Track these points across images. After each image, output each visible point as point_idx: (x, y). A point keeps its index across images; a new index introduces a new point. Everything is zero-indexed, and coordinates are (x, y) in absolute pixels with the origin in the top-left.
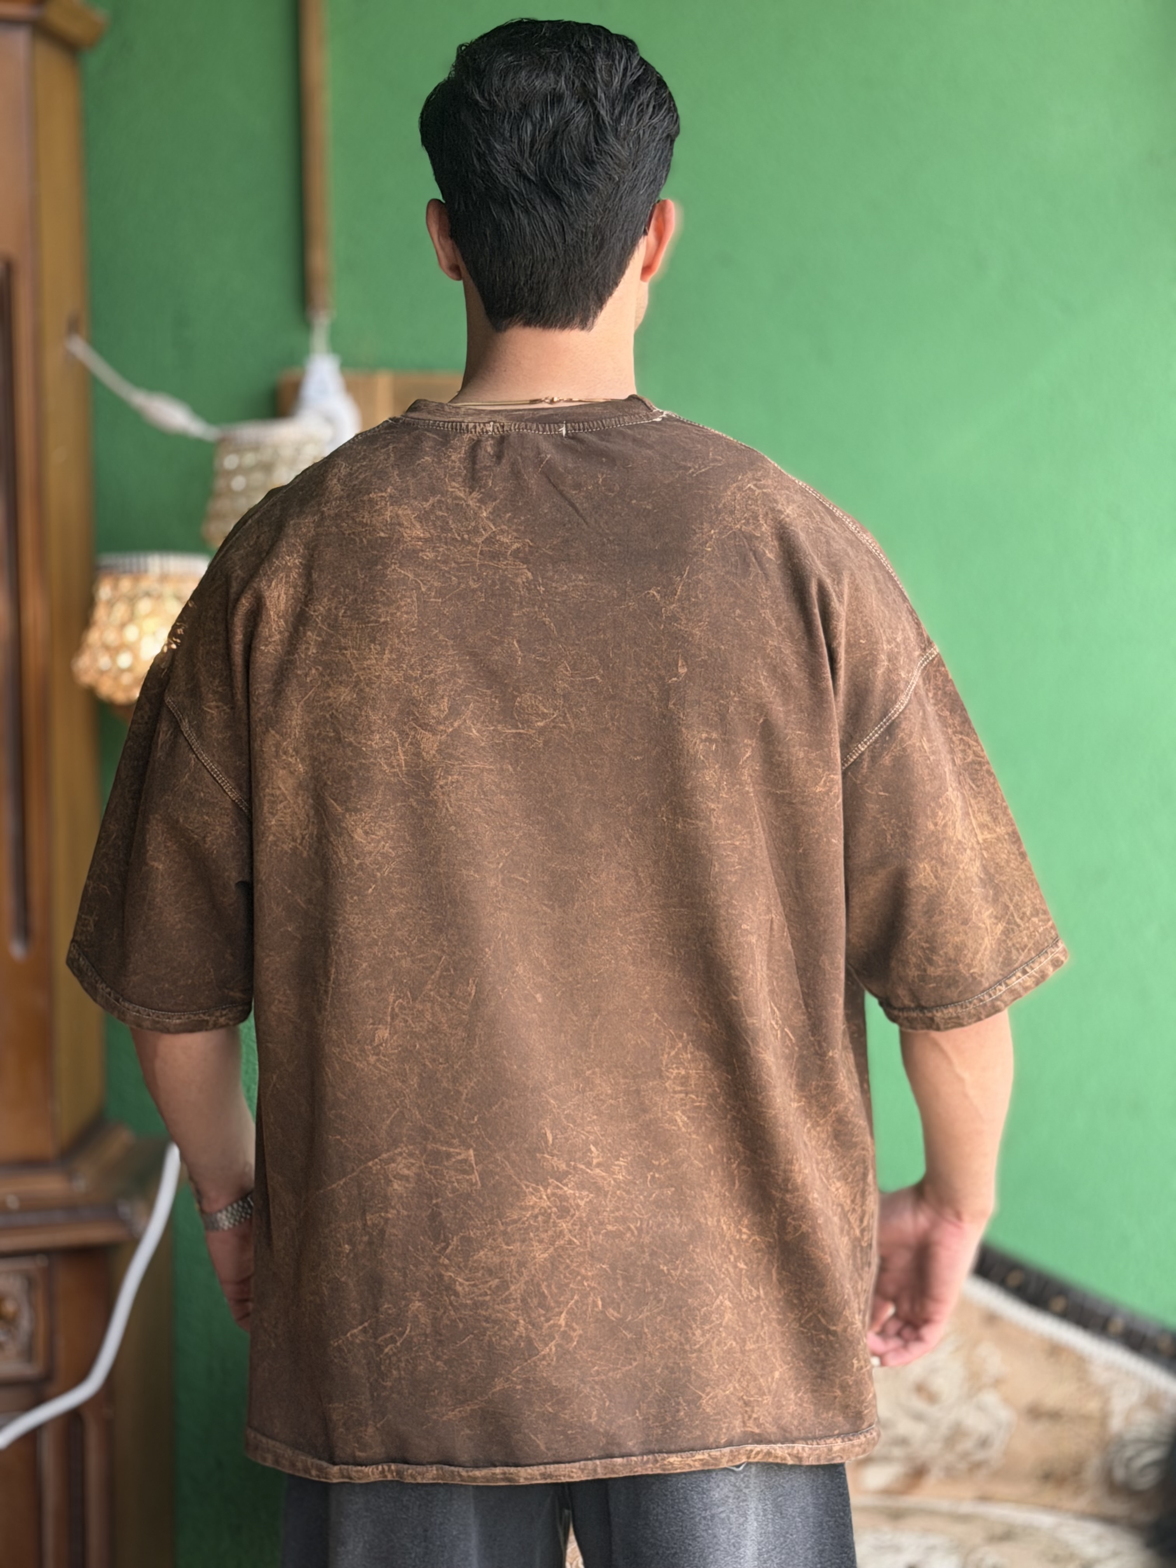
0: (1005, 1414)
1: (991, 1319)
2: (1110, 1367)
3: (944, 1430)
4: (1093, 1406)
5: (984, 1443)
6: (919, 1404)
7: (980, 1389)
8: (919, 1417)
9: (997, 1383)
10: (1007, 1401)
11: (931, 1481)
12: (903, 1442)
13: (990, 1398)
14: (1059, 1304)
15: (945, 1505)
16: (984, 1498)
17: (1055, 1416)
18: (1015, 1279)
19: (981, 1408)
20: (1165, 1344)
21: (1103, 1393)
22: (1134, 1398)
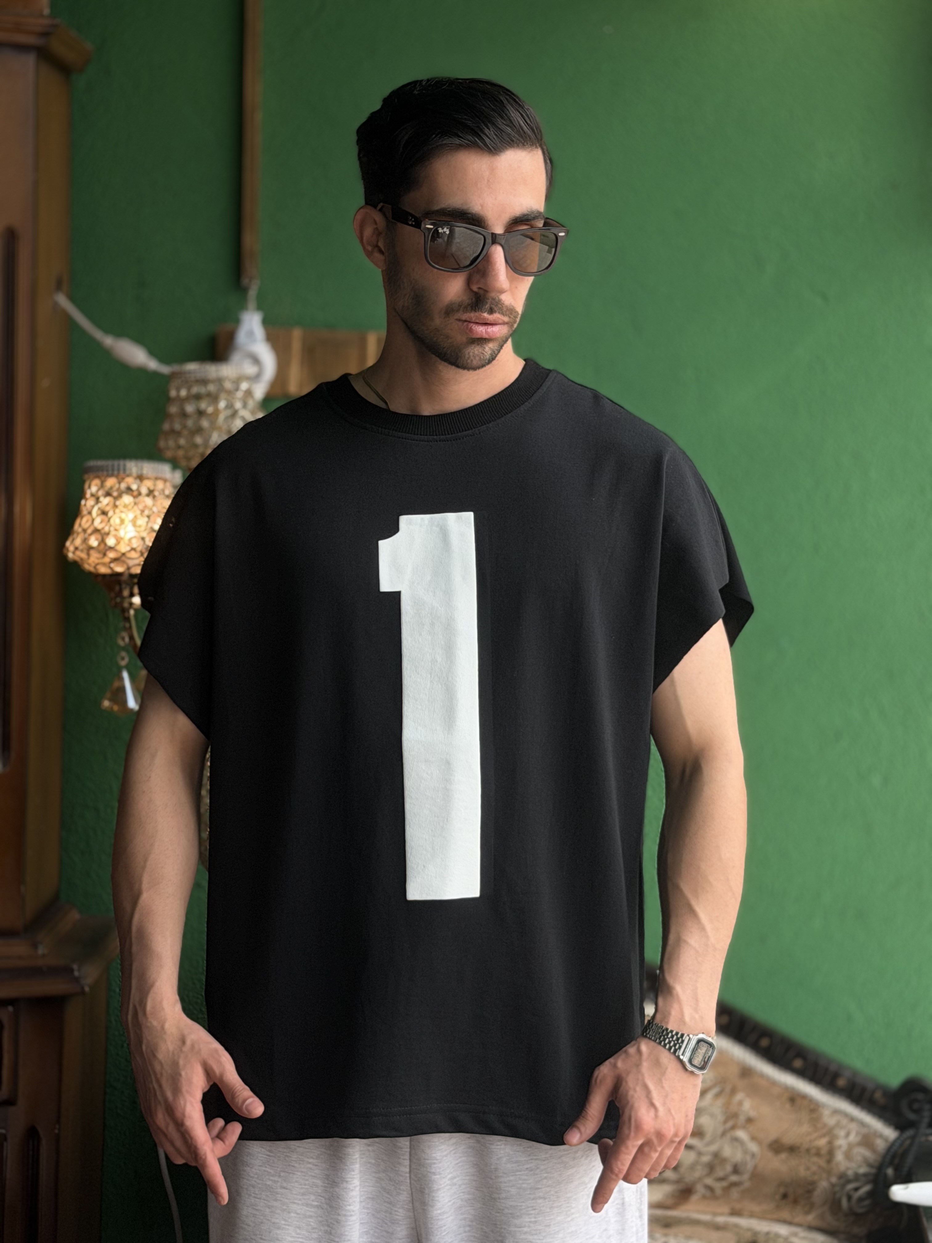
0: (753, 1147)
1: (746, 1072)
2: (836, 1112)
3: (706, 1159)
4: (822, 1142)
5: (736, 1170)
7: (734, 1127)
9: (749, 1122)
10: (755, 1138)
11: (694, 1198)
13: (742, 1134)
14: (798, 1063)
15: (706, 1217)
16: (735, 1213)
17: (792, 1149)
18: (765, 1042)
19: (735, 1140)
20: (878, 1095)
21: (830, 1133)
22: (854, 1137)
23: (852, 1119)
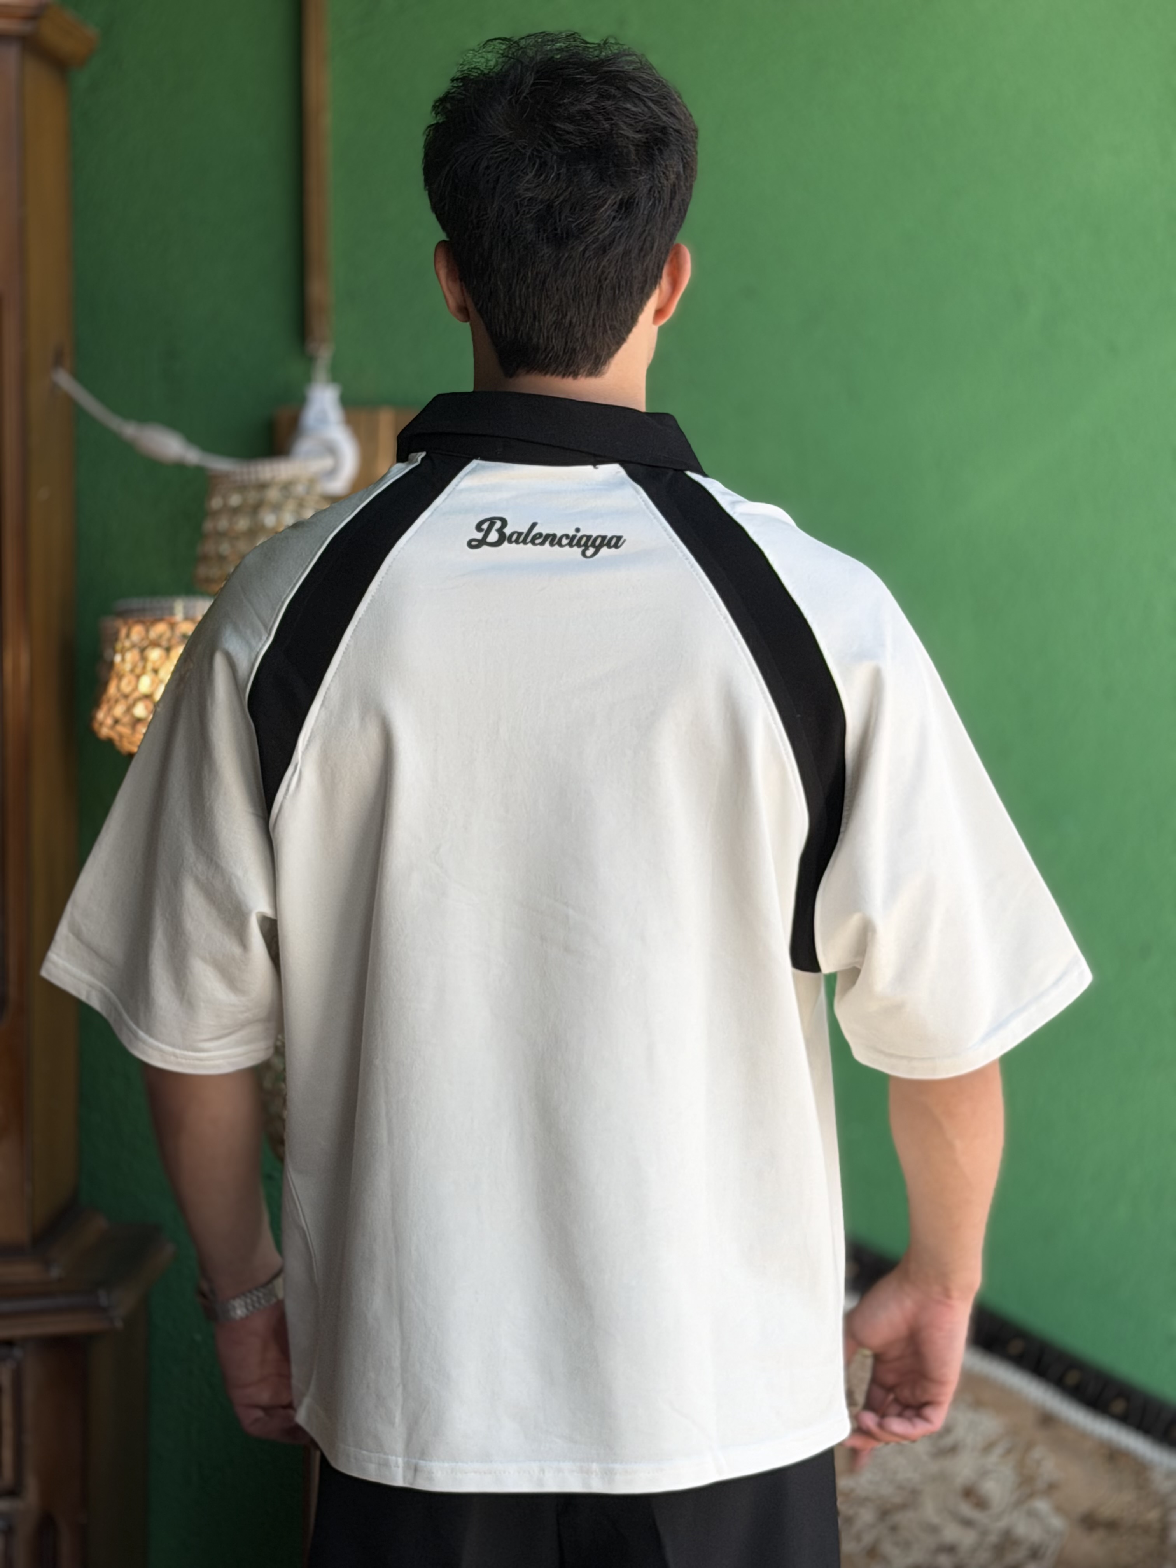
0: (1057, 1522)
1: (1047, 1419)
2: (1169, 1474)
3: (993, 1538)
4: (1153, 1515)
5: (1035, 1554)
6: (966, 1509)
8: (968, 1523)
9: (1052, 1488)
10: (1059, 1509)
12: (951, 1549)
13: (1042, 1505)
14: (1119, 1406)
17: (1112, 1526)
19: (1032, 1514)
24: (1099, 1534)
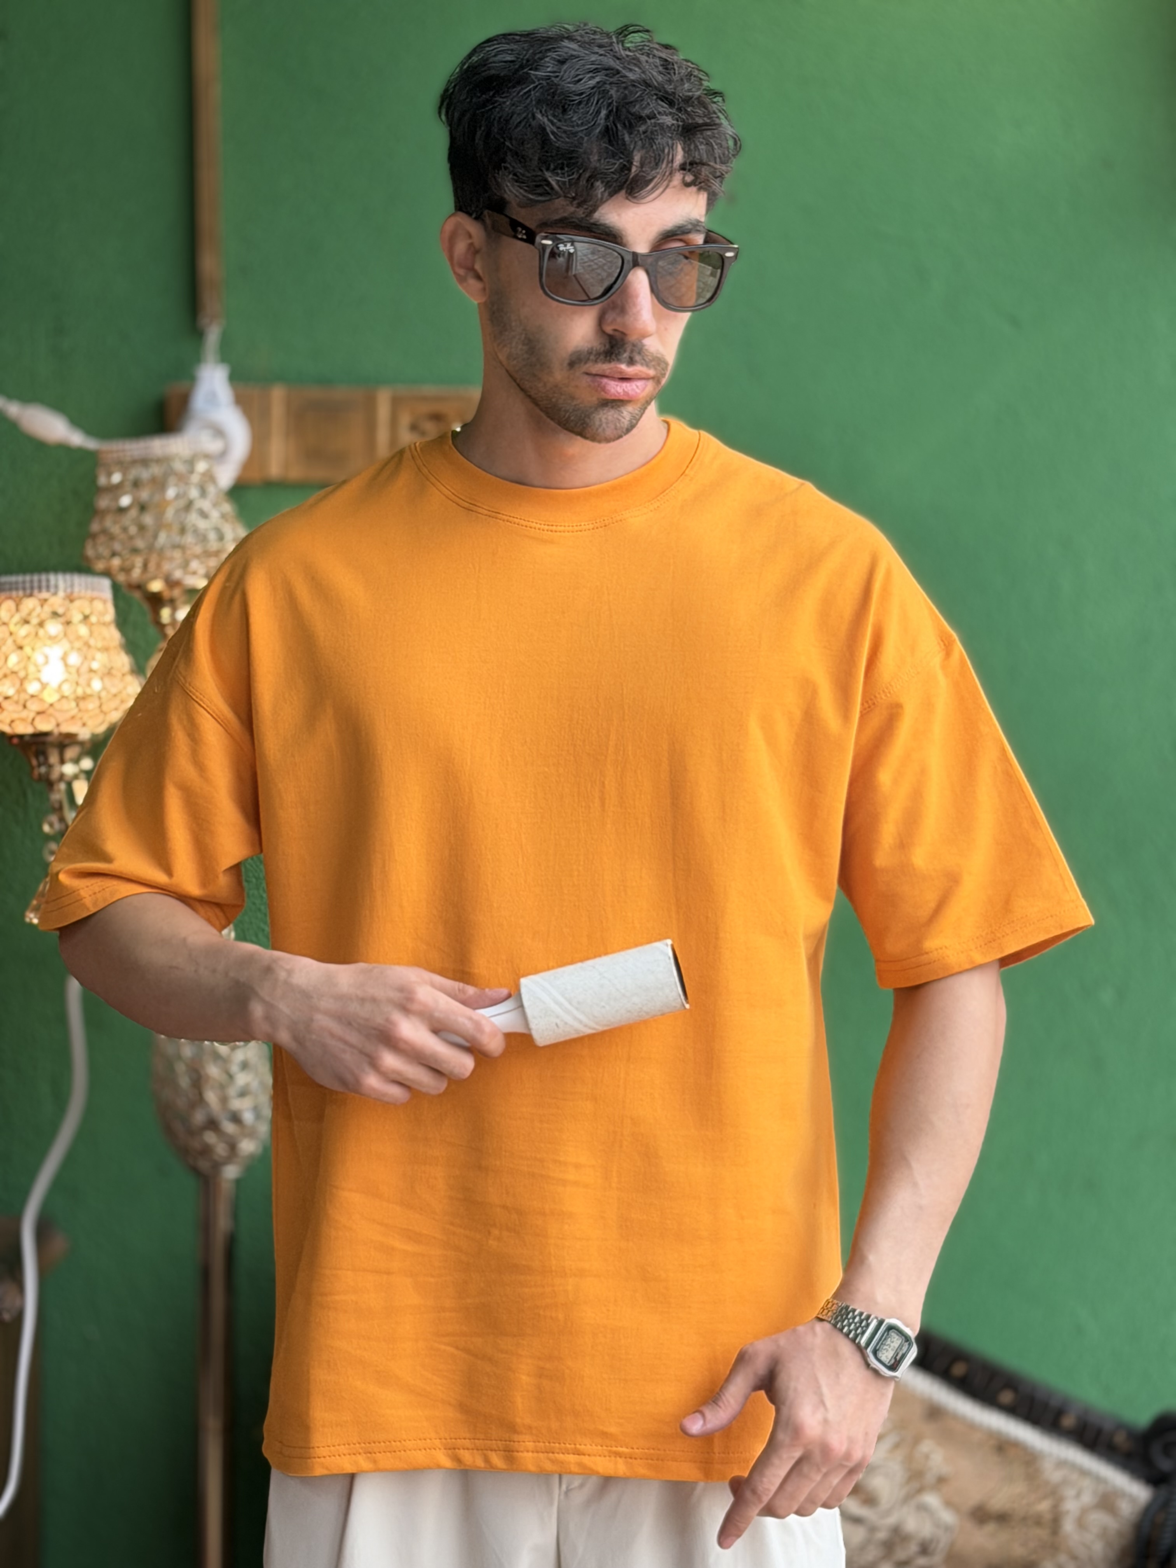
0: (948, 1517)
1: (935, 1412)
2: (1062, 1464)
3: (882, 1535)
4: (1044, 1506)
5: (925, 1549)
6: (855, 1507)
7: (920, 1490)
8: (856, 1521)
9: (941, 1482)
10: (949, 1504)
13: (932, 1500)
14: (1007, 1397)
17: (1002, 1518)
18: (959, 1369)
19: (922, 1508)
20: (1120, 1439)
21: (1055, 1493)
22: (1087, 1498)
23: (1084, 1473)
24: (991, 1527)
